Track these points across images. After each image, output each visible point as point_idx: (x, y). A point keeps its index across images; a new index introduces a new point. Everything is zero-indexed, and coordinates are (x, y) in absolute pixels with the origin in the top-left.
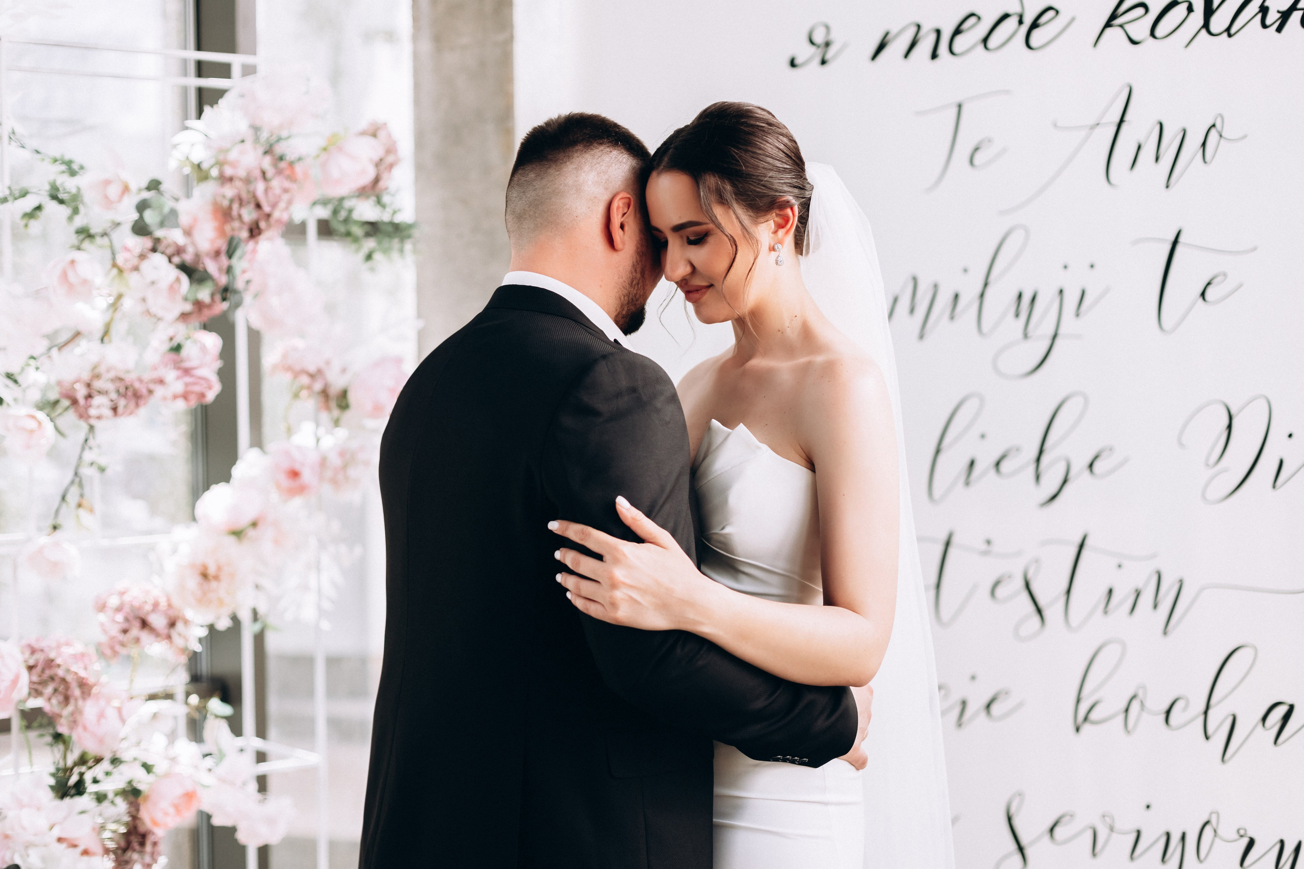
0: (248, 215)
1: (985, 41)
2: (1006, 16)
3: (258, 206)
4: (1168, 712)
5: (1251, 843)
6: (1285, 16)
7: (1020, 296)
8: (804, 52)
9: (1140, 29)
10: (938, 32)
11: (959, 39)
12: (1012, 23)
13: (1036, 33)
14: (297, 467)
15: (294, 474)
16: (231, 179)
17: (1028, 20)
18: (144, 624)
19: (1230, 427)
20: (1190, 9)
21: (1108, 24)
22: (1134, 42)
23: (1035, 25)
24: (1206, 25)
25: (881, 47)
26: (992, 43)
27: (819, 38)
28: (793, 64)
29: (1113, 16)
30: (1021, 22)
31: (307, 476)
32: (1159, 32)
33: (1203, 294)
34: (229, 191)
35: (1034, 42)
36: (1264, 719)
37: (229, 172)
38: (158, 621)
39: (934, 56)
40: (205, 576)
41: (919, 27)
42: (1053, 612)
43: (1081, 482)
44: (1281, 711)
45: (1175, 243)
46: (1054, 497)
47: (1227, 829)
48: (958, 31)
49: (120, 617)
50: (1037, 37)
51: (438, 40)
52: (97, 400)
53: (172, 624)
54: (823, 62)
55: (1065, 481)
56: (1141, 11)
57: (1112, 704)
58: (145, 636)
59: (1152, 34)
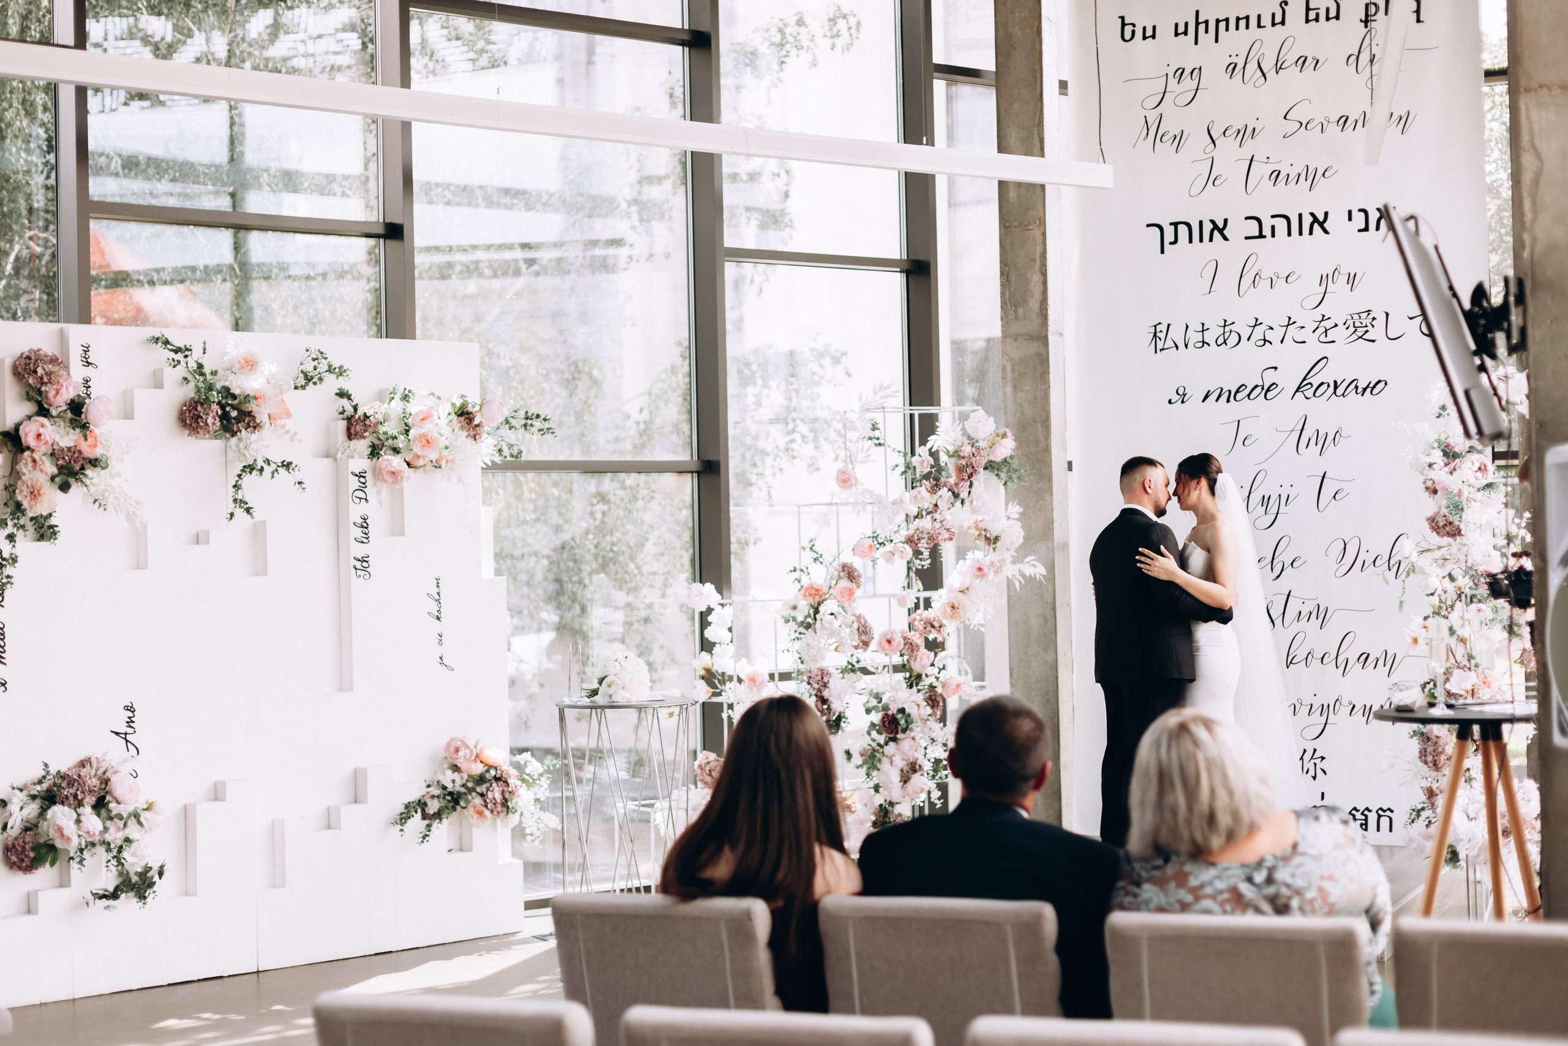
0: (969, 470)
1: (1249, 396)
2: (1256, 386)
3: (973, 467)
4: (1322, 658)
5: (1354, 706)
6: (1365, 390)
7: (1264, 497)
8: (1175, 398)
9: (1310, 393)
10: (1230, 391)
11: (1238, 395)
12: (1259, 389)
13: (1269, 393)
14: (982, 567)
15: (980, 569)
16: (963, 457)
17: (1266, 388)
18: (933, 626)
19: (1345, 548)
20: (1329, 386)
21: (1297, 391)
22: (1307, 398)
23: (1268, 390)
24: (1335, 392)
25: (1206, 397)
26: (1252, 397)
27: (1181, 392)
28: (1170, 402)
29: (1299, 388)
30: (1263, 389)
31: (986, 570)
32: (1317, 395)
33: (1334, 497)
34: (963, 462)
35: (1268, 397)
36: (1358, 659)
37: (962, 455)
38: (936, 624)
39: (1228, 401)
40: (953, 607)
41: (1222, 389)
42: (1278, 622)
43: (1288, 571)
44: (1365, 656)
45: (1324, 477)
46: (1278, 577)
47: (1345, 702)
48: (1237, 391)
49: (922, 623)
50: (1269, 395)
51: (1015, 387)
52: (922, 541)
53: (940, 627)
54: (1183, 402)
55: (1282, 570)
56: (1309, 386)
57: (1301, 656)
58: (932, 629)
59: (1314, 395)
